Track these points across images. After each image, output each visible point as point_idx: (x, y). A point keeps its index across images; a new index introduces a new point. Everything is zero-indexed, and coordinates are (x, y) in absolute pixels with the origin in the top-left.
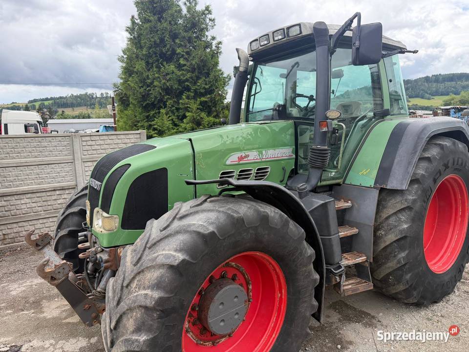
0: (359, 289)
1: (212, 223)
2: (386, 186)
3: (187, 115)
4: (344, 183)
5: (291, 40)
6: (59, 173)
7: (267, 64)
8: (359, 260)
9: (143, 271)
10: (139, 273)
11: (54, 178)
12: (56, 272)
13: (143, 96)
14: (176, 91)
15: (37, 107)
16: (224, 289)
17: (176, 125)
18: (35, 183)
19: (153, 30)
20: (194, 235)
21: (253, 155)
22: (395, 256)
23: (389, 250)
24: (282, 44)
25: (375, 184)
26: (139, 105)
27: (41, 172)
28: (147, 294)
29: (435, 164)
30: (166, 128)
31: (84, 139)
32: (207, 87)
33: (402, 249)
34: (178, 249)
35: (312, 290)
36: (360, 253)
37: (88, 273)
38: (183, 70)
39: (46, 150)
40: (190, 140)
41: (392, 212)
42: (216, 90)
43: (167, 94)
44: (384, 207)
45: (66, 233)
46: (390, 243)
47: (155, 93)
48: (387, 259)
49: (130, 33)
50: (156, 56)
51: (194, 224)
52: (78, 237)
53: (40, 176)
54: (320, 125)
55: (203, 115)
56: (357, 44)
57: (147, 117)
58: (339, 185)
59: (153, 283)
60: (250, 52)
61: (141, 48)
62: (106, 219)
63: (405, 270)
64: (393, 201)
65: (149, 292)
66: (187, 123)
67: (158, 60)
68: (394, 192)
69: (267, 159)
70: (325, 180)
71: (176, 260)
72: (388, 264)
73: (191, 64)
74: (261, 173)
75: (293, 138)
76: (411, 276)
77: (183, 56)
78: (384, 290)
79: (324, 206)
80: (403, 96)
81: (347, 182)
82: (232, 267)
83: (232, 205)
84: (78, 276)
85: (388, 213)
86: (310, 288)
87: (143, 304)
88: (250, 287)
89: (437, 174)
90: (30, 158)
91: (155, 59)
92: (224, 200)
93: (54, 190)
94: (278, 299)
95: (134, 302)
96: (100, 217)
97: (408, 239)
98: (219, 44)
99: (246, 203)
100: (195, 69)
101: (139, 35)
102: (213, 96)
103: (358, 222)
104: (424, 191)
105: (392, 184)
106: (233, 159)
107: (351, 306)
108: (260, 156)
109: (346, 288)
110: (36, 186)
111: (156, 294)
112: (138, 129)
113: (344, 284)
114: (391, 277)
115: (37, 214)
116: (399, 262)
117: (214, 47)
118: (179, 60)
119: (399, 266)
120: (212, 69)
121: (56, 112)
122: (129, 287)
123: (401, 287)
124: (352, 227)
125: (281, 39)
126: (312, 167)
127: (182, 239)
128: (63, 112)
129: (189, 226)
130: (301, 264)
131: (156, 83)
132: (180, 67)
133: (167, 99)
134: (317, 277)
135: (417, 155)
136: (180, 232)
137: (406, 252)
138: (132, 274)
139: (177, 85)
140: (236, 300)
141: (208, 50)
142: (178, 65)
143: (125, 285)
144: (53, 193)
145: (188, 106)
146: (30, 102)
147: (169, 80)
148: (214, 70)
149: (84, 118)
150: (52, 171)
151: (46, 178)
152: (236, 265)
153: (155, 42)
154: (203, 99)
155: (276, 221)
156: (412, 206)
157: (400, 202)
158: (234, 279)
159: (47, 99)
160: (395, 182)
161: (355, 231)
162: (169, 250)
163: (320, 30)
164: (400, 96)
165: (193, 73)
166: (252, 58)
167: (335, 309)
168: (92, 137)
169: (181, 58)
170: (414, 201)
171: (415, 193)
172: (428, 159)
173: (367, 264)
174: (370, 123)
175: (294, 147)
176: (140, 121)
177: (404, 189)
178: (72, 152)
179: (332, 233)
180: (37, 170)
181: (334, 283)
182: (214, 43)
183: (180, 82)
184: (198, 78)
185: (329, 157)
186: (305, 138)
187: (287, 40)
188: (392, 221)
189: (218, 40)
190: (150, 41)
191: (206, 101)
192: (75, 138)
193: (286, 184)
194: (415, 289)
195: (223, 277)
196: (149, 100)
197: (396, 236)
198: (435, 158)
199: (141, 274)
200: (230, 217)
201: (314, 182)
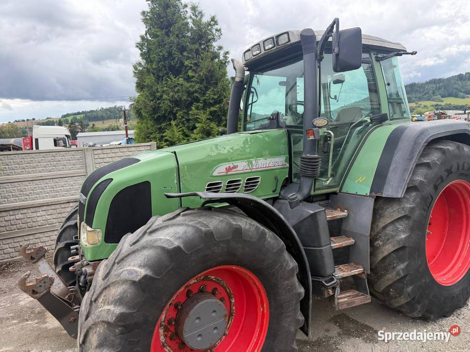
0: (354, 303)
1: (179, 238)
2: (382, 194)
3: (197, 126)
4: (340, 192)
5: (281, 48)
6: (72, 185)
7: (264, 73)
8: (355, 272)
9: (109, 286)
10: (105, 288)
11: (67, 191)
12: (37, 286)
13: (154, 109)
14: (186, 102)
15: (70, 121)
16: (200, 304)
17: (187, 136)
18: (50, 196)
19: (161, 44)
20: (159, 251)
21: (242, 166)
22: (394, 268)
23: (387, 261)
24: (273, 53)
25: (371, 192)
26: (150, 118)
27: (56, 185)
28: (109, 310)
29: (436, 170)
30: (176, 139)
31: (96, 152)
32: (216, 97)
33: (401, 260)
34: (142, 264)
35: (296, 304)
36: (358, 264)
37: (80, 286)
38: (192, 82)
39: (59, 164)
40: (175, 153)
41: (389, 221)
42: (224, 100)
43: (177, 105)
44: (381, 216)
45: (63, 246)
46: (388, 253)
47: (165, 105)
48: (386, 270)
49: (140, 49)
50: (166, 69)
51: (161, 239)
52: (70, 250)
53: (55, 189)
54: (308, 134)
55: (213, 125)
56: (336, 50)
57: (160, 129)
58: (335, 193)
59: (117, 298)
60: (244, 62)
61: (152, 62)
62: (89, 233)
63: (405, 282)
64: (390, 210)
65: (111, 307)
66: (197, 134)
67: (167, 74)
68: (391, 200)
69: (257, 169)
70: (319, 189)
71: (138, 276)
72: (387, 276)
73: (199, 76)
74: (251, 183)
75: (287, 146)
76: (413, 289)
77: (191, 67)
78: (387, 303)
79: (314, 216)
80: (404, 99)
81: (344, 190)
82: (212, 280)
83: (203, 219)
84: (70, 289)
85: (385, 223)
86: (294, 302)
87: (105, 319)
88: (233, 301)
89: (438, 180)
90: (44, 172)
91: (165, 72)
92: (197, 213)
93: (68, 202)
94: (260, 314)
95: (98, 317)
96: (85, 230)
97: (407, 250)
98: (226, 54)
99: (218, 216)
100: (203, 80)
101: (149, 50)
102: (222, 105)
103: (354, 232)
104: (424, 199)
105: (388, 192)
106: (220, 170)
107: (353, 319)
108: (249, 166)
109: (340, 301)
110: (51, 199)
111: (118, 310)
112: (151, 141)
113: (339, 297)
114: (391, 290)
115: (52, 226)
116: (398, 274)
117: (221, 58)
118: (187, 72)
119: (398, 278)
120: (220, 79)
121: (88, 125)
122: (97, 302)
123: (403, 301)
124: (348, 237)
125: (271, 48)
126: (303, 176)
127: (147, 254)
128: (94, 125)
129: (156, 241)
130: (281, 278)
131: (165, 96)
132: (188, 79)
133: (176, 111)
134: (302, 290)
135: (414, 161)
136: (146, 248)
137: (406, 263)
138: (100, 289)
139: (186, 96)
140: (214, 314)
141: (217, 60)
142: (187, 76)
143: (93, 300)
144: (67, 205)
145: (198, 116)
146: (64, 116)
147: (178, 91)
148: (222, 80)
149: (113, 130)
150: (65, 184)
151: (60, 191)
152: (215, 278)
153: (163, 56)
154: (212, 109)
155: (250, 233)
156: (409, 215)
157: (397, 211)
158: (213, 293)
159: (79, 113)
160: (390, 190)
161: (350, 241)
162: (134, 266)
163: (307, 37)
164: (401, 99)
165: (201, 84)
166: (247, 68)
167: (336, 322)
168: (104, 150)
169: (189, 70)
170: (412, 209)
171: (414, 201)
172: (427, 165)
173: (364, 276)
174: (367, 129)
175: (288, 156)
176: (152, 133)
177: (400, 197)
178: (84, 165)
179: (323, 244)
180: (51, 183)
181: (326, 296)
182: (222, 53)
183: (190, 94)
184: (207, 88)
185: (320, 165)
186: (299, 147)
187: (276, 48)
188: (389, 230)
189: (225, 50)
190: (159, 55)
191: (216, 111)
192: (87, 151)
193: (280, 193)
194: (419, 302)
195: (201, 291)
196: (160, 112)
197: (394, 246)
198: (435, 164)
199: (108, 289)
200: (198, 230)
201: (305, 191)
